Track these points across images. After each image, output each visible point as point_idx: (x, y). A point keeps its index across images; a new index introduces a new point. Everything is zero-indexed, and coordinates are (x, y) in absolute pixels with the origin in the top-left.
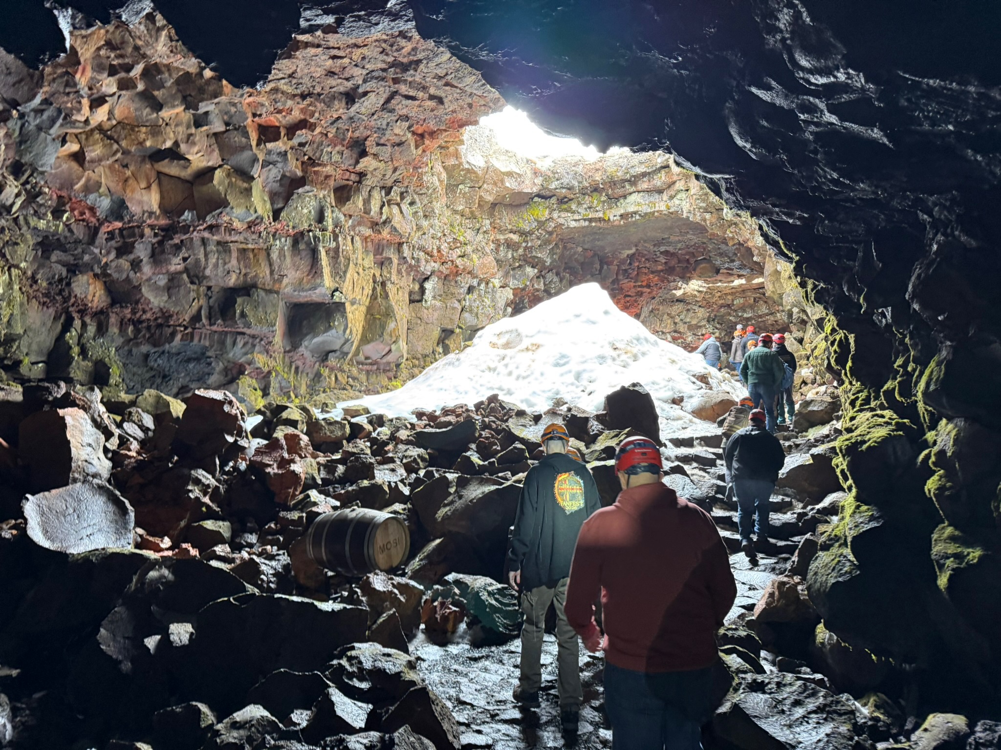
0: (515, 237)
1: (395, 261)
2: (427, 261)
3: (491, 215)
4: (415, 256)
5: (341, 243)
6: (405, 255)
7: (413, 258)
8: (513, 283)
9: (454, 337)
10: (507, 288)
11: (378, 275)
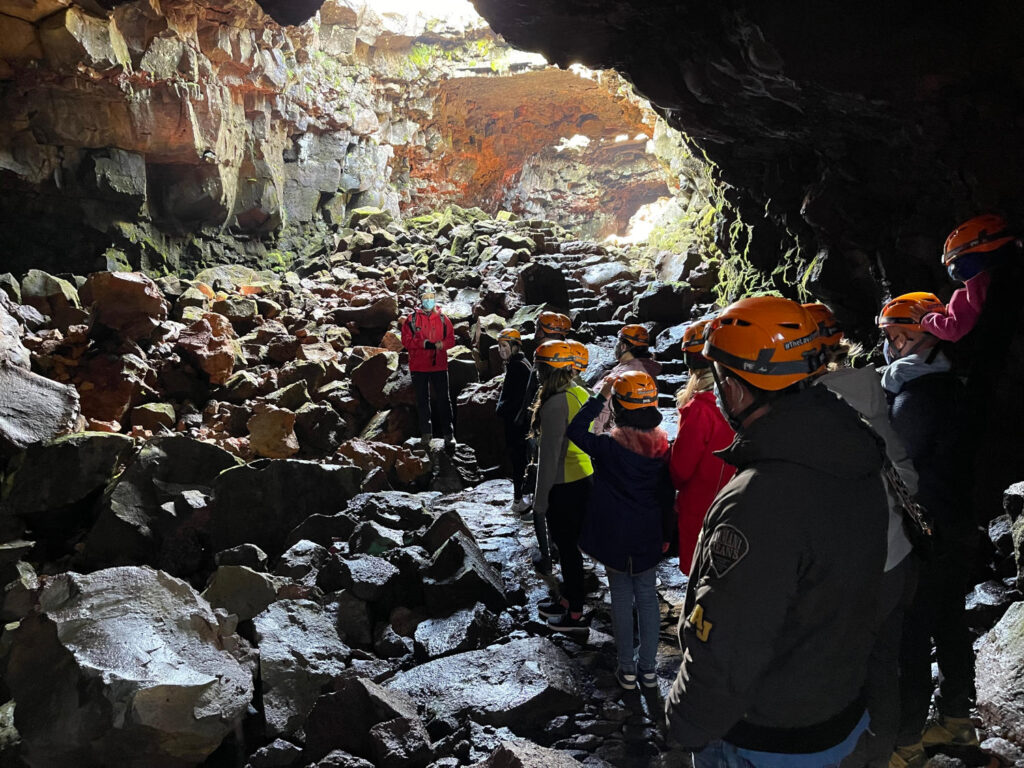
0: (397, 88)
1: (268, 116)
2: (301, 115)
3: (370, 62)
4: (289, 109)
5: (209, 95)
6: (279, 109)
7: (287, 112)
8: (395, 140)
9: (334, 201)
10: (387, 146)
11: (249, 132)
